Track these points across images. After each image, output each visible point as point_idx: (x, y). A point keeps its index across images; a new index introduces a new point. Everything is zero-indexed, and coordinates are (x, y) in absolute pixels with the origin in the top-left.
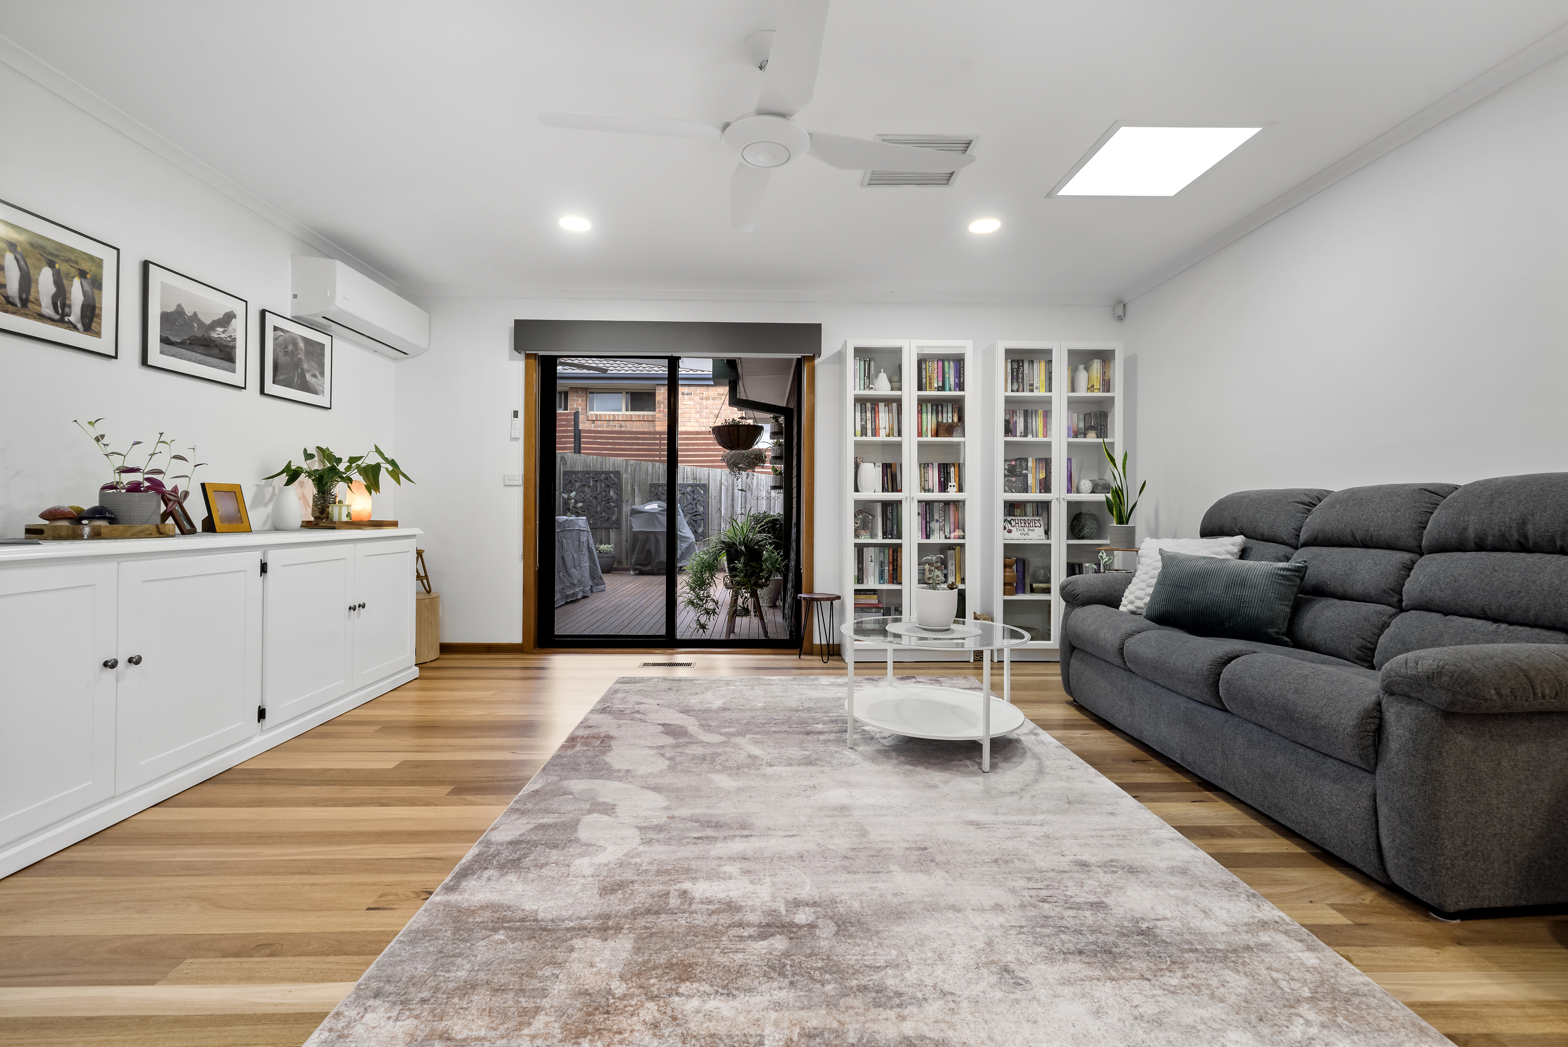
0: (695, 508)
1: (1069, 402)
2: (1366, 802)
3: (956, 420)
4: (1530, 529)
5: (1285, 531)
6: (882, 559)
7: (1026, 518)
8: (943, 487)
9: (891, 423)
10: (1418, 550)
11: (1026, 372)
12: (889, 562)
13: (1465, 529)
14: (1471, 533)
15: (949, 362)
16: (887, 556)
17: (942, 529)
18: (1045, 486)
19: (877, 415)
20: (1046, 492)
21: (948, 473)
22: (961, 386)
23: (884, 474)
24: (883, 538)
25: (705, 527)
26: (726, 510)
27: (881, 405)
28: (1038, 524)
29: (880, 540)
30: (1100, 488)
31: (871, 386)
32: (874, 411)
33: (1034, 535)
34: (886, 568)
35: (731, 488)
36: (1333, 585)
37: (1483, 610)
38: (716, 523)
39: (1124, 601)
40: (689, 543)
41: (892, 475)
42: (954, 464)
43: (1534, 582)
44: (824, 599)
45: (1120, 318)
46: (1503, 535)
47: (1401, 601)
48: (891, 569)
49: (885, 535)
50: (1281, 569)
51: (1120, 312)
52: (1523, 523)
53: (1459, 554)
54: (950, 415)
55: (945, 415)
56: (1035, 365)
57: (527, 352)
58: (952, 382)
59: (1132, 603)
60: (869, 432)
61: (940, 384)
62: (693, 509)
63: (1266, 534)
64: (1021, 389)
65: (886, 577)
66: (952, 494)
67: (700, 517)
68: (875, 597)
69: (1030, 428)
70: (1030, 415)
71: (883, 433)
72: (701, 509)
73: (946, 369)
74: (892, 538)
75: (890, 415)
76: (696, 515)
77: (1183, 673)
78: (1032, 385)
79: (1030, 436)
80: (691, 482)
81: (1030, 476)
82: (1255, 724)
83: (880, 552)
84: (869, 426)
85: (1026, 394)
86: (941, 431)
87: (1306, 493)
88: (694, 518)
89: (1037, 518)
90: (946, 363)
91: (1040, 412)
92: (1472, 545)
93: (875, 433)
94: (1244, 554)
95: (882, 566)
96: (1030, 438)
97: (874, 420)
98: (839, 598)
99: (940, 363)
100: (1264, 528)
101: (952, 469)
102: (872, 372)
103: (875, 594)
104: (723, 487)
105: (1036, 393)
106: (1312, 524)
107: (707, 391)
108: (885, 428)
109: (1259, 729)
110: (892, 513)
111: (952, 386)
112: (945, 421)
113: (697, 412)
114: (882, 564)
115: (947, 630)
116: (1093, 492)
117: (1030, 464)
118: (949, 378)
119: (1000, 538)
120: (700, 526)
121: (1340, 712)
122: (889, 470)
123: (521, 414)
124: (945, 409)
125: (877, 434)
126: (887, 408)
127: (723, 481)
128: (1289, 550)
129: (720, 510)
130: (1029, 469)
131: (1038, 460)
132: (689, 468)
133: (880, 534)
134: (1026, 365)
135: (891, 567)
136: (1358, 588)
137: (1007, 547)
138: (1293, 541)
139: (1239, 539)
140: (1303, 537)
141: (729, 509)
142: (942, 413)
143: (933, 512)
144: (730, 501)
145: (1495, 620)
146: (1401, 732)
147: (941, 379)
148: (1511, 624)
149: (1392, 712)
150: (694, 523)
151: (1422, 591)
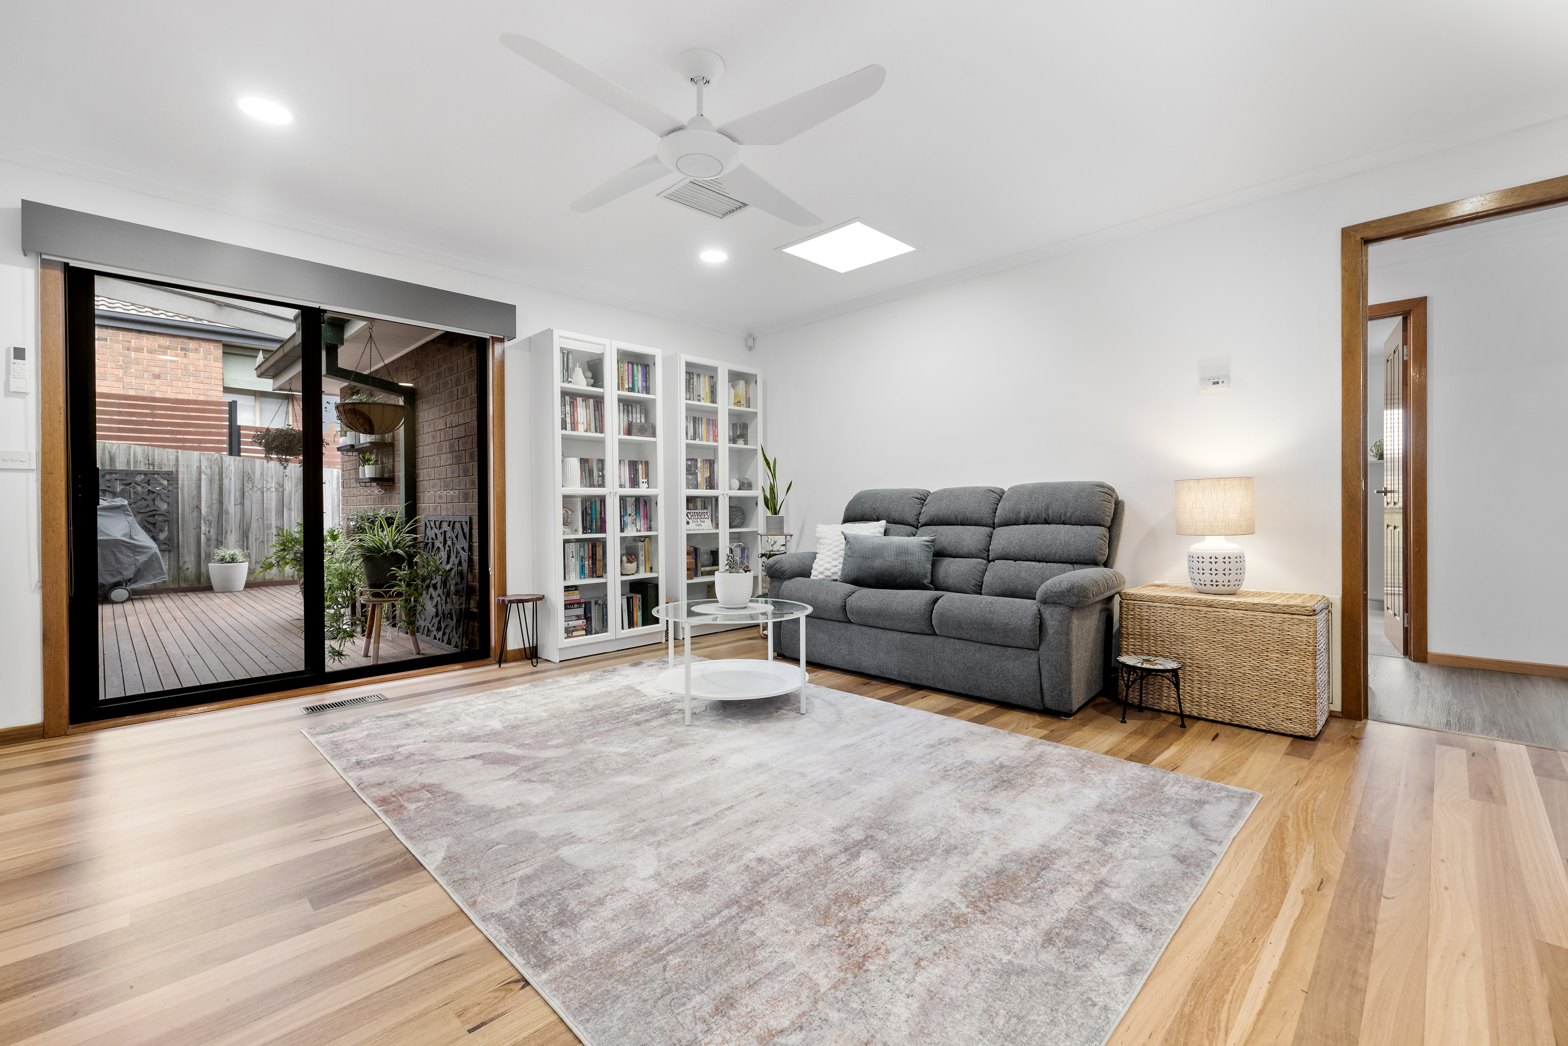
0: (151, 504)
1: (729, 414)
2: (1035, 667)
3: (643, 421)
4: (1050, 511)
5: (910, 517)
6: (582, 554)
7: (696, 511)
8: (634, 483)
9: (588, 419)
10: (992, 525)
11: (695, 383)
12: (589, 557)
13: (1019, 512)
14: (1022, 514)
15: (637, 365)
16: (587, 551)
17: (634, 523)
18: (711, 484)
19: (575, 409)
20: (710, 488)
21: (637, 470)
22: (647, 390)
23: (582, 470)
24: (583, 533)
25: (170, 531)
26: (210, 507)
27: (579, 400)
28: (706, 516)
29: (580, 535)
30: (746, 485)
31: (569, 380)
32: (573, 404)
33: (705, 526)
34: (587, 563)
35: (217, 478)
36: (950, 549)
37: (1035, 556)
38: (191, 526)
39: (814, 572)
40: (149, 555)
41: (589, 471)
42: (641, 462)
43: (1057, 539)
44: (527, 601)
45: (750, 349)
46: (1038, 515)
47: (988, 555)
48: (591, 563)
49: (585, 531)
50: (925, 541)
51: (750, 343)
52: (1047, 509)
53: (1016, 527)
54: (638, 416)
55: (634, 415)
56: (702, 378)
57: (44, 257)
58: (640, 385)
59: (822, 573)
60: (569, 426)
61: (631, 386)
62: (148, 506)
63: (897, 519)
64: (692, 398)
65: (587, 572)
66: (642, 490)
67: (161, 518)
68: (577, 592)
69: (697, 433)
70: (697, 421)
71: (581, 427)
72: (164, 506)
73: (635, 372)
74: (591, 533)
75: (588, 410)
76: (154, 515)
77: (904, 615)
78: (699, 396)
79: (697, 440)
80: (143, 468)
81: (699, 474)
82: (954, 638)
83: (580, 547)
84: (568, 420)
85: (696, 403)
86: (634, 431)
87: (917, 491)
88: (151, 520)
89: (705, 511)
90: (635, 366)
91: (704, 420)
92: (1022, 521)
93: (574, 428)
94: (886, 533)
95: (582, 561)
96: (697, 442)
97: (573, 415)
98: (542, 598)
99: (630, 366)
100: (896, 515)
101: (640, 466)
102: (570, 365)
103: (576, 590)
104: (203, 476)
105: (702, 403)
106: (928, 511)
107: (137, 338)
108: (583, 423)
109: (958, 641)
110: (591, 508)
111: (640, 389)
112: (634, 421)
113: (120, 367)
114: (582, 559)
115: (745, 608)
116: (739, 489)
117: (699, 465)
118: (637, 380)
119: (684, 530)
120: (162, 531)
121: (1021, 618)
122: (586, 465)
123: (31, 354)
124: (634, 410)
125: (576, 428)
126: (584, 403)
127: (203, 468)
128: (915, 529)
129: (198, 507)
130: (699, 468)
131: (705, 461)
132: (139, 450)
133: (580, 529)
134: (695, 377)
135: (591, 561)
136: (966, 550)
137: (690, 537)
138: (915, 523)
139: (883, 523)
140: (923, 519)
141: (216, 506)
142: (632, 413)
143: (626, 507)
144: (215, 496)
145: (1040, 561)
146: (1054, 623)
147: (630, 381)
148: (1047, 562)
149: (1047, 613)
150: (150, 527)
151: (1003, 549)
